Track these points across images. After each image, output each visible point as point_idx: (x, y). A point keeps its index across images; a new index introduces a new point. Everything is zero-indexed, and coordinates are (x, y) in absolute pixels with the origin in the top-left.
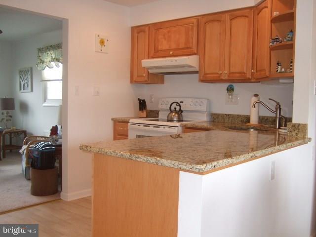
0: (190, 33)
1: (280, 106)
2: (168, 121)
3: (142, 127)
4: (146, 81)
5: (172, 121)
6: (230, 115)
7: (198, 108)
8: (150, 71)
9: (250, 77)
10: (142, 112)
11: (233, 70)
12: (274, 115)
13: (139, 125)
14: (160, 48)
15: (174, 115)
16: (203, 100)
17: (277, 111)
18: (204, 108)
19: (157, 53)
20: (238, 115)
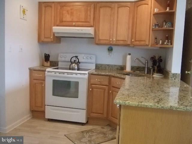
0: (89, 12)
1: (148, 61)
2: (70, 69)
3: (57, 74)
4: (53, 42)
5: (73, 69)
6: (110, 65)
7: (89, 61)
8: (56, 35)
9: (130, 44)
10: (47, 63)
11: (118, 39)
12: (144, 66)
13: (55, 73)
14: (64, 19)
15: (74, 66)
16: (92, 56)
17: (146, 64)
18: (93, 60)
19: (62, 23)
20: (115, 65)
